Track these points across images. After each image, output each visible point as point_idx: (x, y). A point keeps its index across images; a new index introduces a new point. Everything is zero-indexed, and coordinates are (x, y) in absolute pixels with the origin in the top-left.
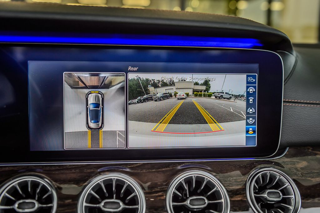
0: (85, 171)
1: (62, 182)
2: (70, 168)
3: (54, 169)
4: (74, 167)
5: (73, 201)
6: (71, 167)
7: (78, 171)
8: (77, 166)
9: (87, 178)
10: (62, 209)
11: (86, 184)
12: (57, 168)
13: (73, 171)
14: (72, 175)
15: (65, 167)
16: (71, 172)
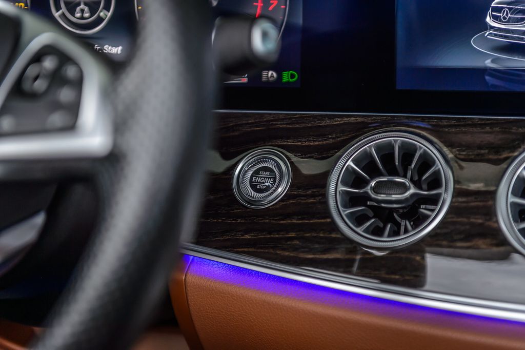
0: (513, 131)
1: (464, 149)
2: (480, 124)
3: (445, 123)
4: (488, 122)
5: (486, 185)
6: (483, 122)
7: (497, 129)
8: (495, 122)
9: (517, 143)
10: (464, 199)
11: (516, 154)
12: (453, 122)
13: (488, 129)
14: (486, 135)
15: (470, 122)
16: (483, 130)
